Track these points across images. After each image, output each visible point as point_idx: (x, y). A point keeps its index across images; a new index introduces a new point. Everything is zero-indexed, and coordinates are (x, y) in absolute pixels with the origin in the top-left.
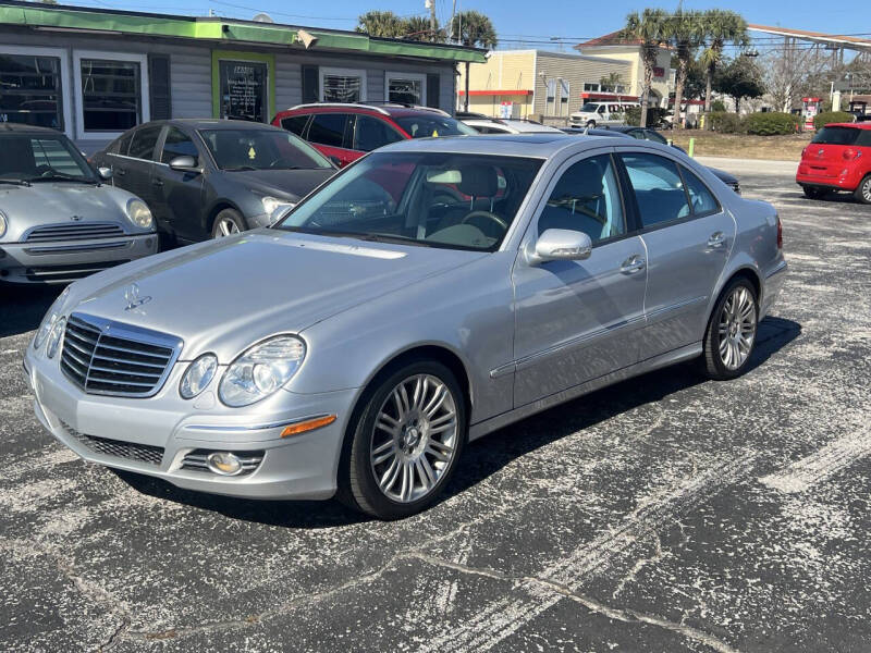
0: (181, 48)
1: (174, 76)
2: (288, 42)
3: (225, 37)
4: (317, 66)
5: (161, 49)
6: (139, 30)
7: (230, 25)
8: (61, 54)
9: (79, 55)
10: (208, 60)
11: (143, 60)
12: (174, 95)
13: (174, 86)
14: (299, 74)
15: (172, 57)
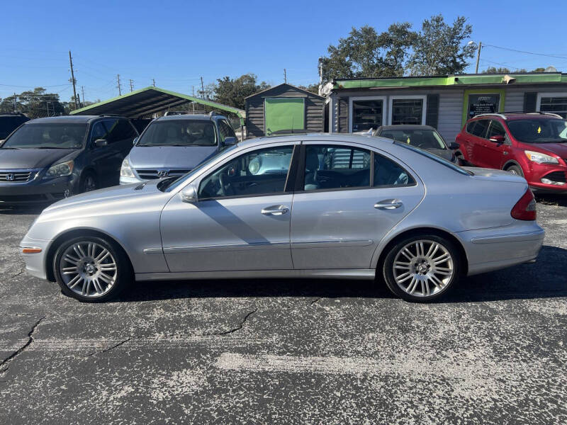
0: (445, 91)
1: (441, 104)
2: (499, 82)
3: (456, 83)
4: (536, 93)
5: (435, 92)
6: (416, 84)
7: (459, 77)
8: (384, 98)
9: (392, 98)
10: (462, 95)
11: (424, 98)
12: (440, 113)
13: (440, 109)
14: (523, 98)
15: (441, 95)
